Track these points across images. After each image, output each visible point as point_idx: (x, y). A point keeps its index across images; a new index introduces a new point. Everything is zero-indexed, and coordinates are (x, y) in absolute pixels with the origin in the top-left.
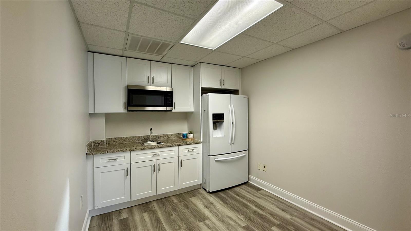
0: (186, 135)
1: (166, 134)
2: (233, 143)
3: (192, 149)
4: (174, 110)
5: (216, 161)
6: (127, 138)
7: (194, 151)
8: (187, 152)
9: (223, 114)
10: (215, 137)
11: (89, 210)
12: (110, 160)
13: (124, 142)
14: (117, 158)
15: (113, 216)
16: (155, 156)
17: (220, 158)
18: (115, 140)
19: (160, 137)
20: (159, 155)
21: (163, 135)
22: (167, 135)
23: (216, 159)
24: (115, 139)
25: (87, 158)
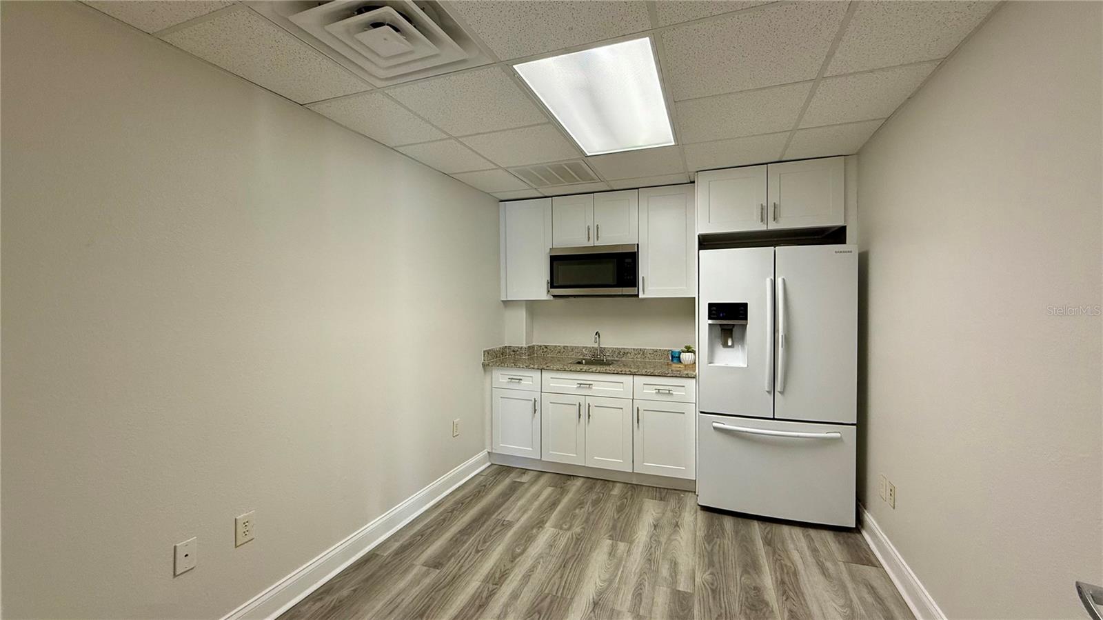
0: (677, 355)
1: (641, 350)
2: (779, 390)
3: (667, 388)
4: (644, 293)
5: (715, 428)
6: (564, 347)
7: (672, 394)
8: (654, 392)
9: (745, 305)
10: (723, 365)
11: (489, 452)
12: (512, 379)
13: (559, 355)
14: (521, 378)
15: (514, 473)
16: (583, 388)
17: (729, 424)
18: (545, 350)
19: (628, 353)
20: (591, 388)
21: (634, 349)
22: (642, 352)
23: (715, 424)
24: (546, 347)
25: (485, 370)
